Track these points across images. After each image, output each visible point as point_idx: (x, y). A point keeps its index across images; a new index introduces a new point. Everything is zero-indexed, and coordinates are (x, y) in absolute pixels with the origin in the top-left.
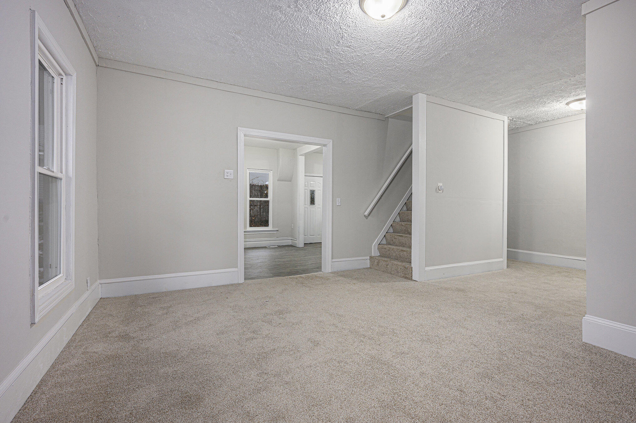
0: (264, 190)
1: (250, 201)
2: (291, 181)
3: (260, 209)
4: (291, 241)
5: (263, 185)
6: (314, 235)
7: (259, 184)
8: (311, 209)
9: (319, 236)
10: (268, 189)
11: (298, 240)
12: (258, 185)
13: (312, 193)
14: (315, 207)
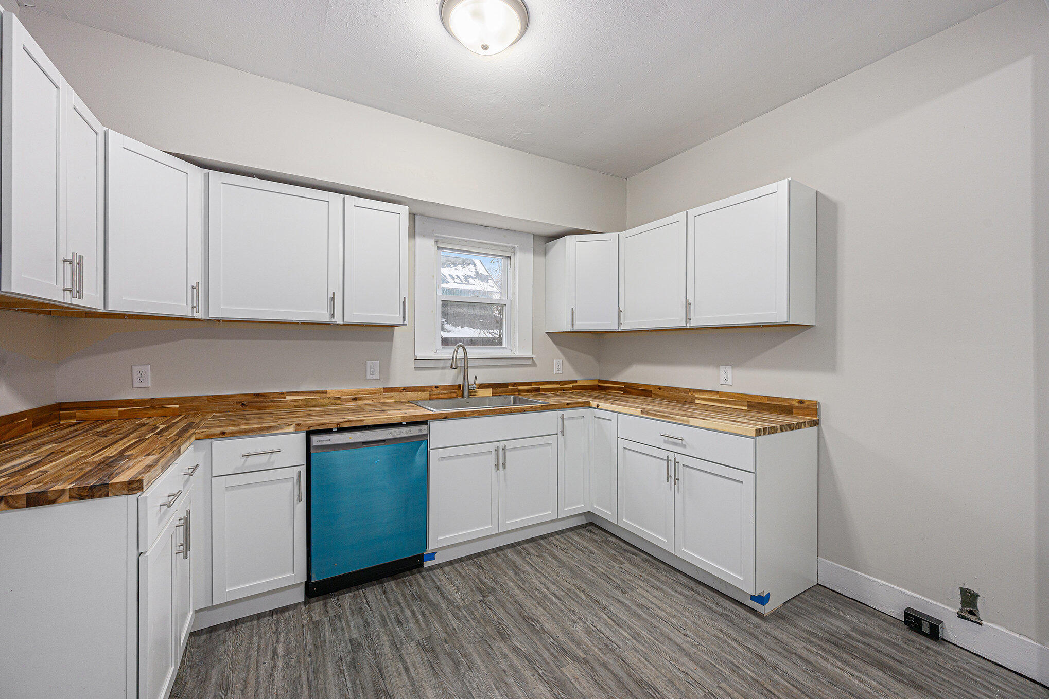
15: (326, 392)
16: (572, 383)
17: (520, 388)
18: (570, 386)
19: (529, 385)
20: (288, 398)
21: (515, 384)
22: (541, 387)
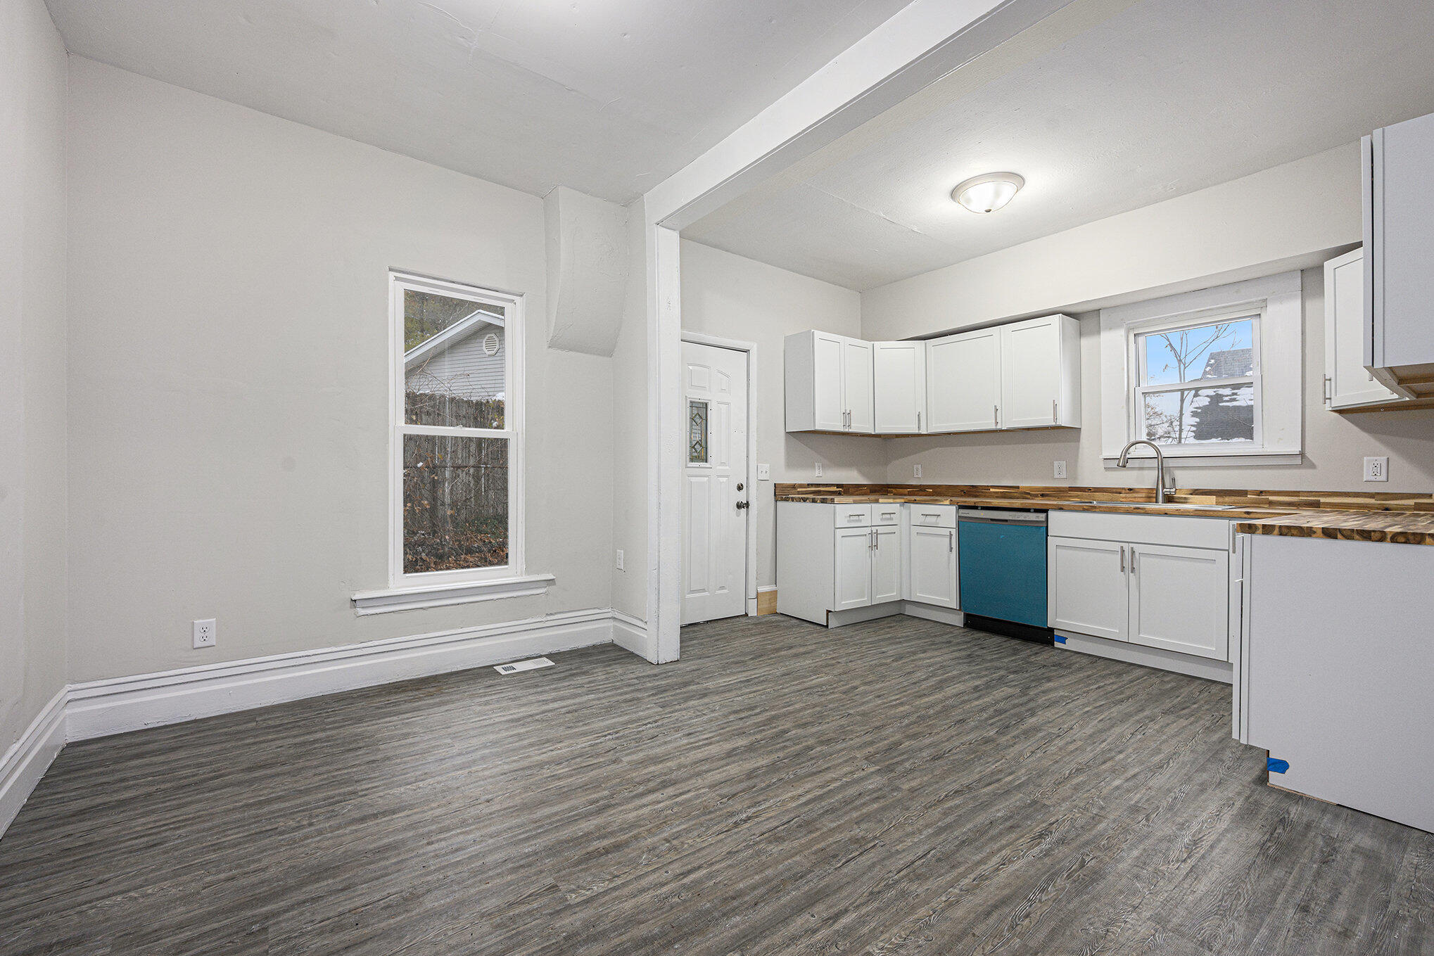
0: (490, 417)
1: (408, 439)
2: (609, 353)
3: (477, 479)
4: (611, 623)
5: (488, 402)
6: (704, 590)
7: (474, 399)
8: (693, 479)
9: (722, 591)
10: (503, 415)
11: (651, 627)
12: (468, 402)
13: (699, 413)
14: (707, 472)
15: (1018, 487)
16: (1414, 498)
17: (1271, 498)
18: (1411, 502)
19: (1296, 496)
20: (991, 490)
21: (1261, 492)
22: (1323, 500)
